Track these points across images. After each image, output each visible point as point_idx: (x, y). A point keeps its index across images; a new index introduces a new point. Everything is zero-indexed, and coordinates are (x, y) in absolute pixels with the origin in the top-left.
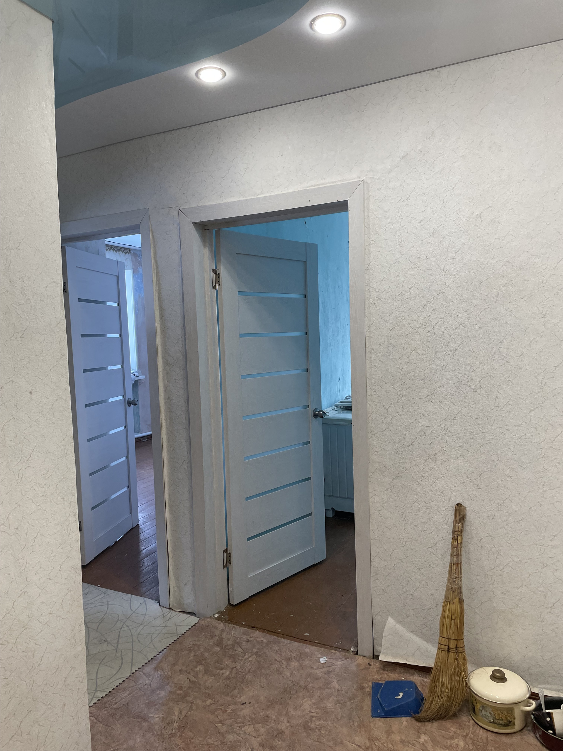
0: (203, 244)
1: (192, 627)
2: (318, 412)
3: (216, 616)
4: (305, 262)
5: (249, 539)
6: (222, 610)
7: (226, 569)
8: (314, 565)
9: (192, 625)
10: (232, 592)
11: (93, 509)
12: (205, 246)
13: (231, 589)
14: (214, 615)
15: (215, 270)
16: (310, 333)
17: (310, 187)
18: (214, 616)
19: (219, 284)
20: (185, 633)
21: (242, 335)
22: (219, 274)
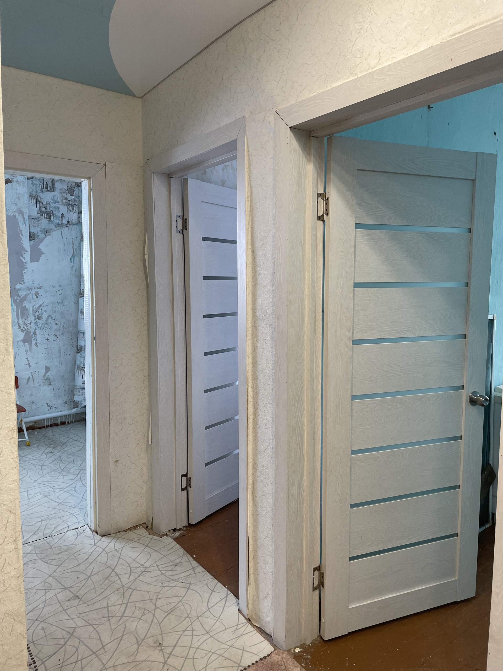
0: (306, 157)
1: (261, 659)
2: (477, 396)
3: (298, 650)
4: (474, 181)
5: (352, 559)
6: (307, 644)
7: (317, 592)
8: (455, 603)
9: (262, 657)
10: (323, 622)
11: (207, 464)
12: (309, 161)
13: (322, 619)
14: (295, 648)
15: (324, 193)
16: (472, 284)
17: (453, 35)
18: (294, 651)
19: (327, 214)
20: (249, 666)
21: (357, 285)
22: (328, 199)
